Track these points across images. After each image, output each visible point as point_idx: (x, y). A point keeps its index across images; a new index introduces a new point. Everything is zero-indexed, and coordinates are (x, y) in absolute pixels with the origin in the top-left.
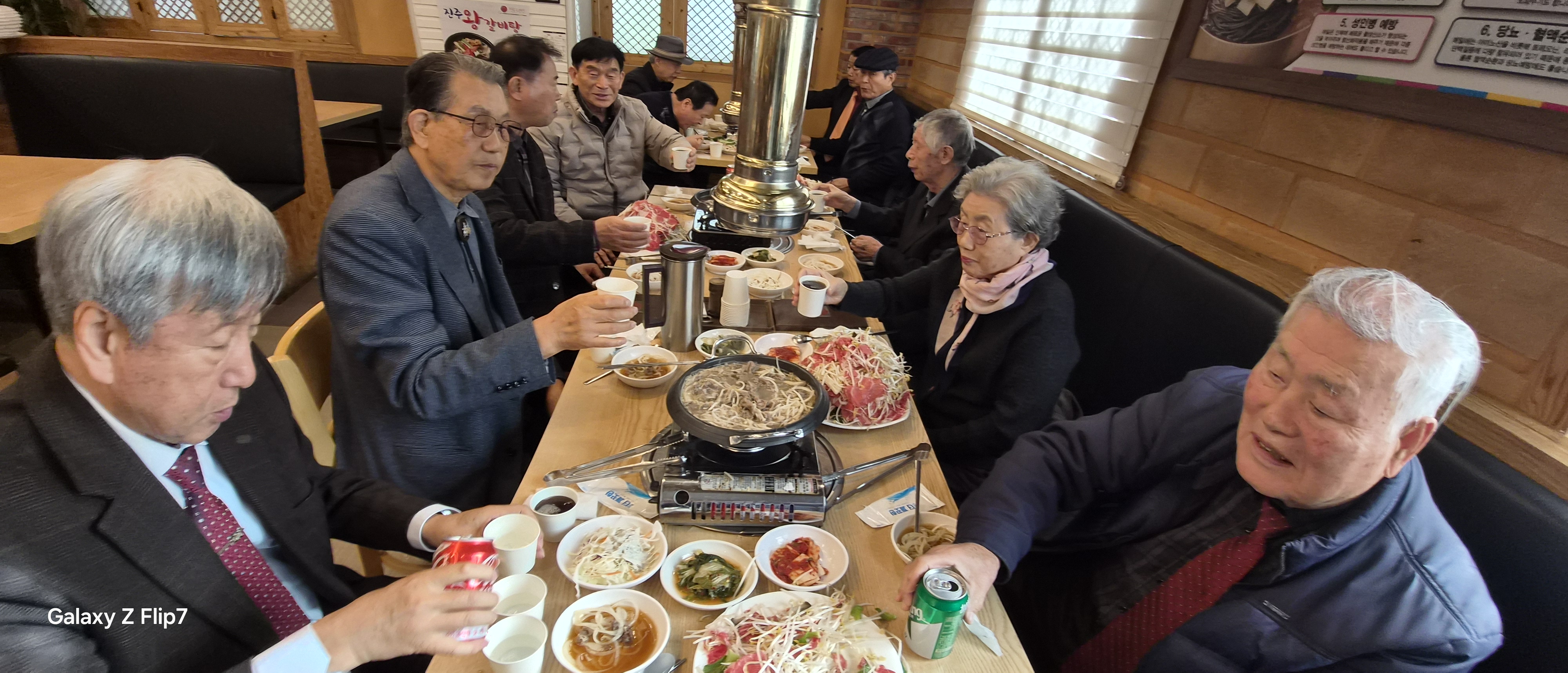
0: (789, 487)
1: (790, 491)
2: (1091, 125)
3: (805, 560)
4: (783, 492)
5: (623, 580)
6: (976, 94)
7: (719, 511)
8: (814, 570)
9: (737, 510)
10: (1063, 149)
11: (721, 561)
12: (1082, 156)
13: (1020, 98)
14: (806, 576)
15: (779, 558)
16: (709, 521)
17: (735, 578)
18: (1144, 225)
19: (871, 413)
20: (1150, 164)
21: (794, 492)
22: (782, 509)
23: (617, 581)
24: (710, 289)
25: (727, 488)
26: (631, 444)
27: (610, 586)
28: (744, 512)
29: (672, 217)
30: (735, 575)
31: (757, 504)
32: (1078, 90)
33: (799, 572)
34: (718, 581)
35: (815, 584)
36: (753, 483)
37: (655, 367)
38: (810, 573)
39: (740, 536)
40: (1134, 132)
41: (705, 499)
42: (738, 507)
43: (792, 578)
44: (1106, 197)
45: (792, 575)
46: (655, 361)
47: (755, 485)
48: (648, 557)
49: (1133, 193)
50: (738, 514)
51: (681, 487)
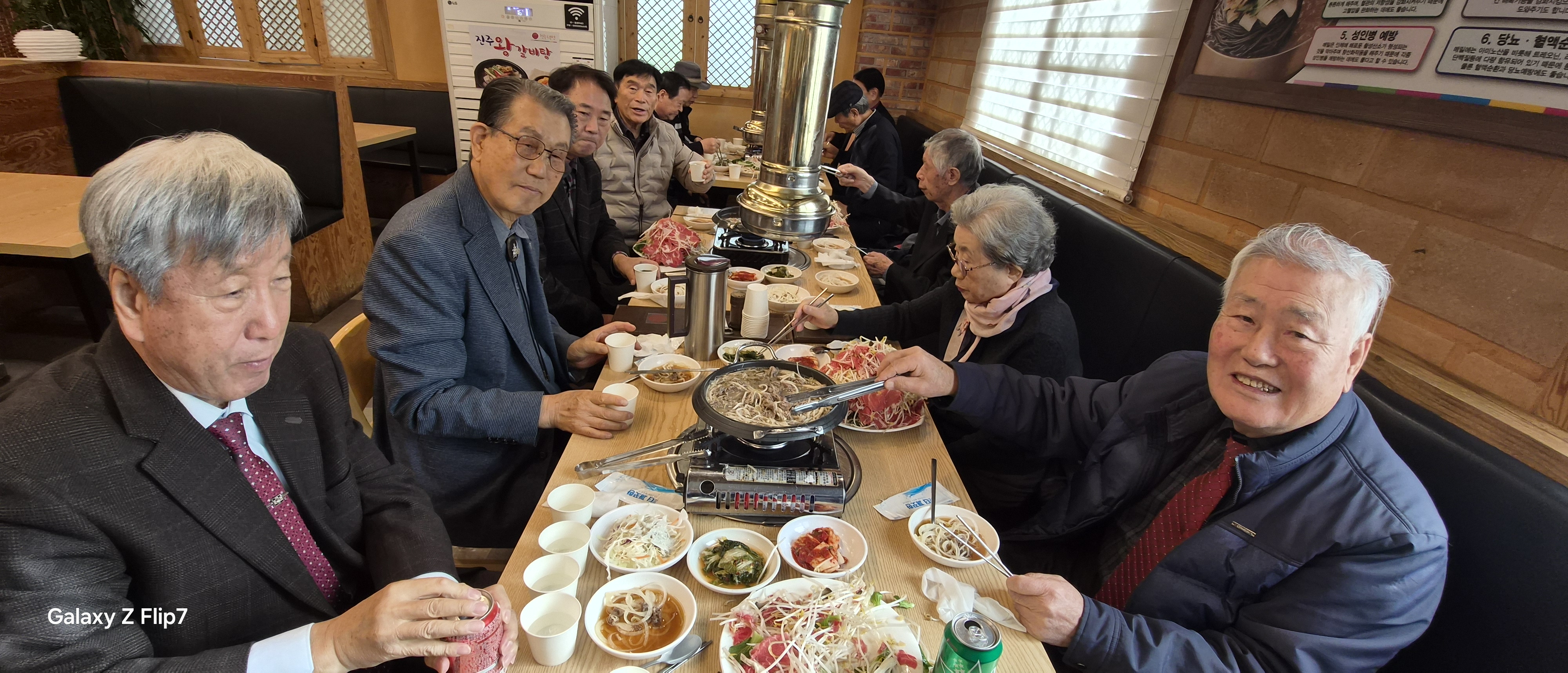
0: (810, 479)
1: (810, 483)
2: (1099, 141)
3: (825, 548)
4: (804, 483)
5: (651, 564)
6: (986, 115)
7: (743, 501)
8: (834, 558)
9: (760, 501)
10: (1072, 166)
11: (745, 548)
12: (1091, 173)
13: (1029, 119)
14: (826, 564)
15: (801, 546)
16: (732, 510)
17: (758, 565)
18: (1152, 236)
19: (887, 417)
20: (1157, 179)
21: (814, 484)
22: (803, 501)
23: (646, 564)
24: (731, 302)
25: (750, 480)
26: (657, 440)
27: (639, 569)
28: (767, 502)
29: (695, 234)
30: (759, 562)
31: (780, 495)
32: (1085, 109)
33: (820, 559)
34: (742, 566)
35: (836, 571)
36: (775, 475)
37: (680, 373)
38: (831, 561)
39: (761, 526)
40: (1141, 148)
41: (728, 490)
42: (761, 497)
43: (813, 566)
44: (1114, 211)
45: (813, 563)
46: (679, 368)
47: (777, 477)
48: (675, 544)
49: (1140, 207)
50: (761, 504)
51: (706, 477)
